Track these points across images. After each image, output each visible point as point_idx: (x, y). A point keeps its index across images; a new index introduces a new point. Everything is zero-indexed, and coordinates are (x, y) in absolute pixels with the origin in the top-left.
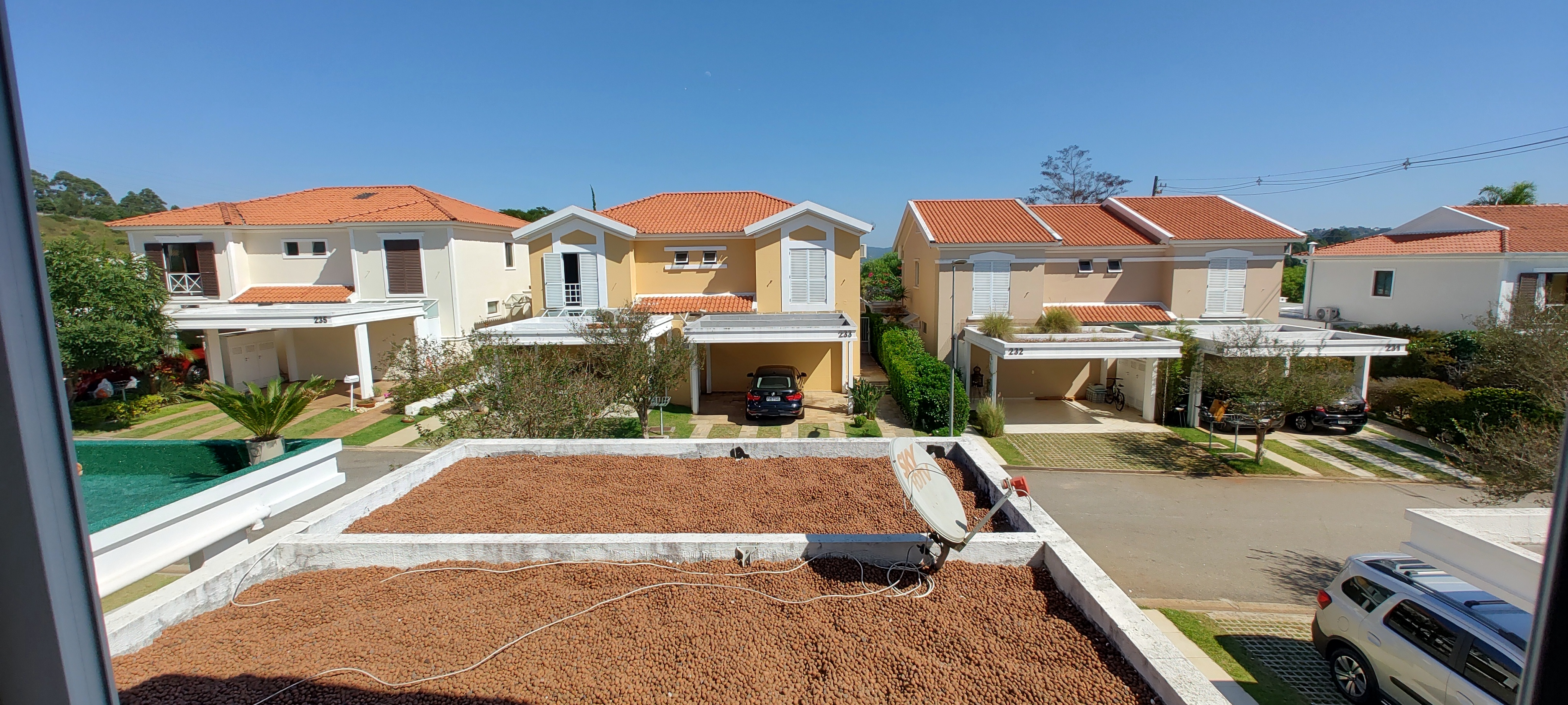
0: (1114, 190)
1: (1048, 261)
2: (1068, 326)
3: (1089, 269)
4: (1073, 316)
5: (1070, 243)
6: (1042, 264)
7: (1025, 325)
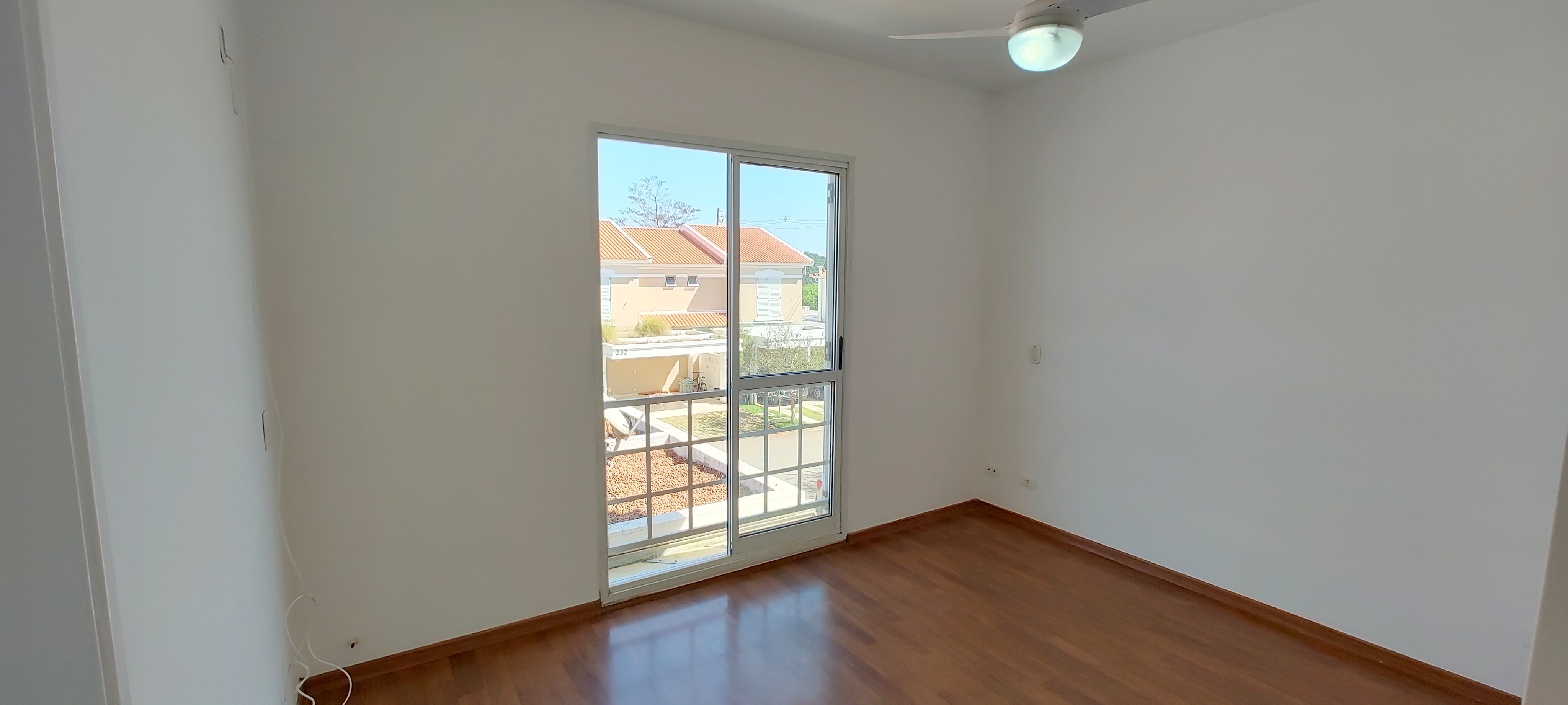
0: (688, 217)
1: (640, 276)
2: (660, 331)
3: (674, 283)
4: (663, 322)
5: (657, 261)
6: (637, 278)
7: (626, 331)
